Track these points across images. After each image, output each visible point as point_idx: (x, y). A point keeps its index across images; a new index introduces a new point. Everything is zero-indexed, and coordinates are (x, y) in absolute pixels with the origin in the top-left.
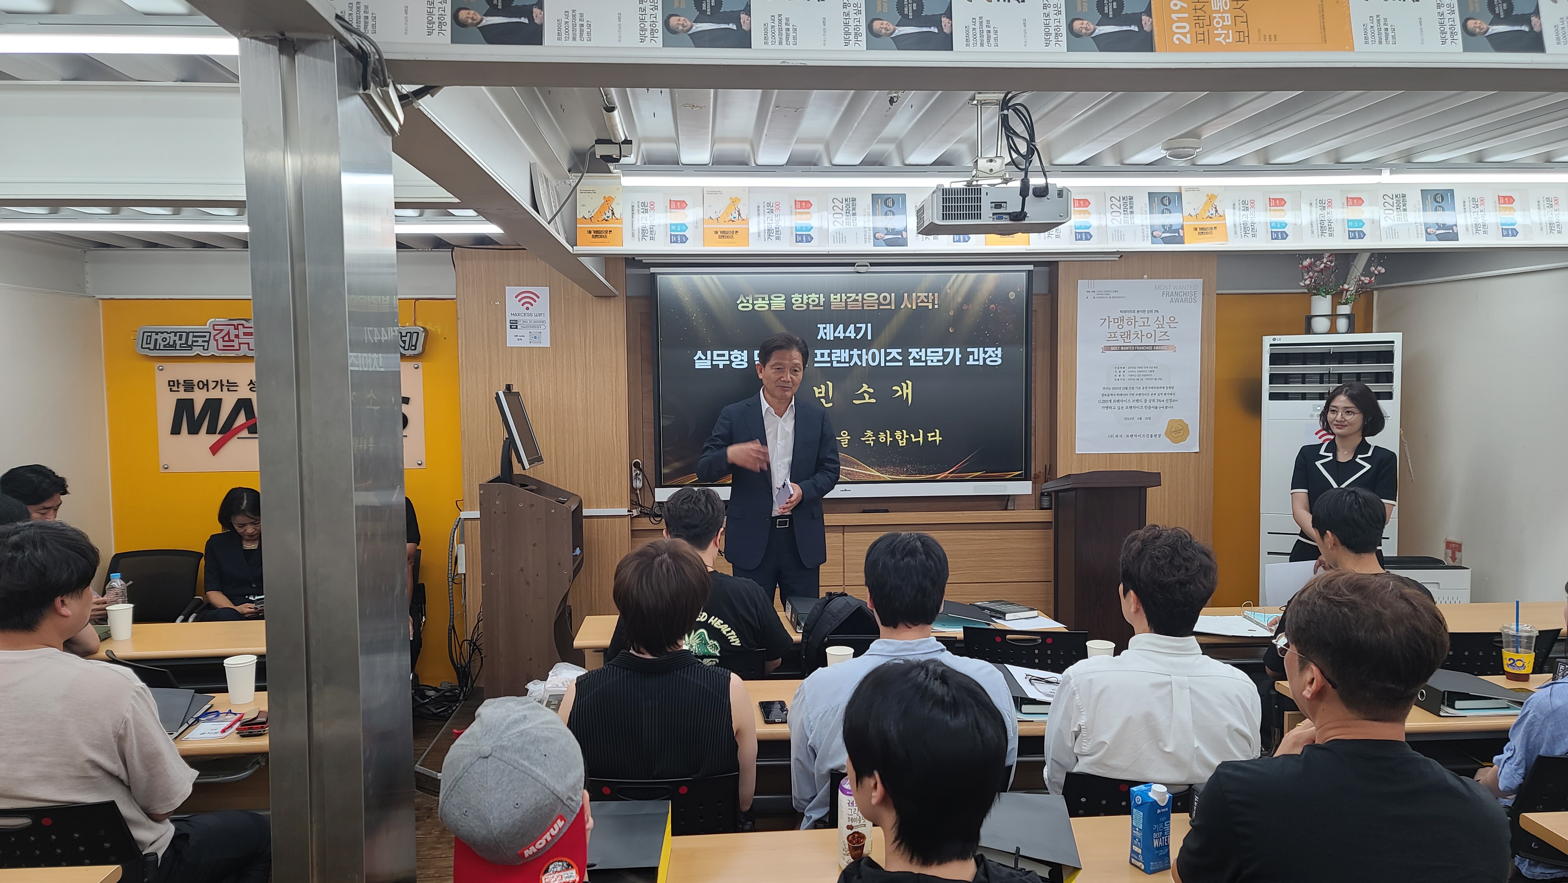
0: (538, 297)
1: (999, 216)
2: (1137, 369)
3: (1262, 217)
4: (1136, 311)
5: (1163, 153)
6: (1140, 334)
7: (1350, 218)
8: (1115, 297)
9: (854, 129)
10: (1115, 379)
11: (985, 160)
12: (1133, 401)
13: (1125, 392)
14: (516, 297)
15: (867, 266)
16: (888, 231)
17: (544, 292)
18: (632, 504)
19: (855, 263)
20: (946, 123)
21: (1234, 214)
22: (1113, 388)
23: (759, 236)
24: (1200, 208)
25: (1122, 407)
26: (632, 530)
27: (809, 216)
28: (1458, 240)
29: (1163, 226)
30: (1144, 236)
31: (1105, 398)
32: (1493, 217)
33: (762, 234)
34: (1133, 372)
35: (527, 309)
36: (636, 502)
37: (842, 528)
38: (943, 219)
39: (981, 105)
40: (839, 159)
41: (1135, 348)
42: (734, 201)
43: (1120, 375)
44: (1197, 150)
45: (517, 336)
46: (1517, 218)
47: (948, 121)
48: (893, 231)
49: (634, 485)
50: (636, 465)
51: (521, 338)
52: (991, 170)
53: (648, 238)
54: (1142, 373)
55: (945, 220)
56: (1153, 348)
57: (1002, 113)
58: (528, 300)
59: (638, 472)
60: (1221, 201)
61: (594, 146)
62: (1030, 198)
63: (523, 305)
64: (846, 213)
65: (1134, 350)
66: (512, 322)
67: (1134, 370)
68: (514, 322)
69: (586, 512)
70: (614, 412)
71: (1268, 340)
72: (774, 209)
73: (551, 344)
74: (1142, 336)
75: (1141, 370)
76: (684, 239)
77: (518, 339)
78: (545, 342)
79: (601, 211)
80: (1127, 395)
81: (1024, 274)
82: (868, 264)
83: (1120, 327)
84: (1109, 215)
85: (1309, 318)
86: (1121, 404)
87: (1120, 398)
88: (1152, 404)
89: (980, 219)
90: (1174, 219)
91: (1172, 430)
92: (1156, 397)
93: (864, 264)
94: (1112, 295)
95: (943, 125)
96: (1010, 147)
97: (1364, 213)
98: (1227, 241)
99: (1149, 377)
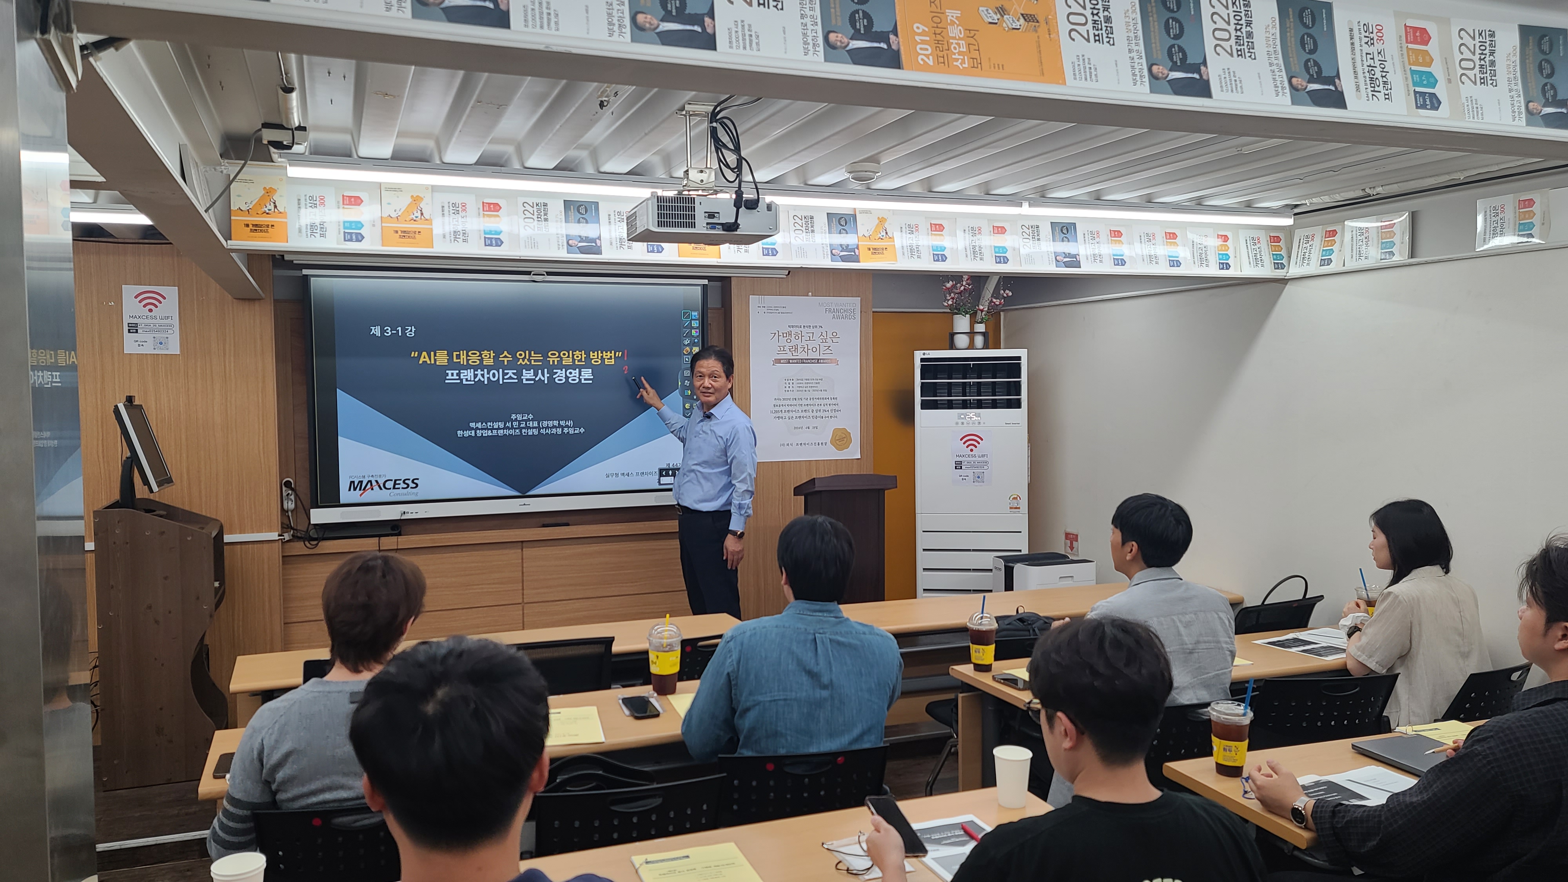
0: (164, 298)
1: (713, 226)
2: (804, 381)
3: (925, 240)
4: (802, 327)
5: (847, 175)
6: (806, 348)
7: (996, 245)
8: (784, 313)
9: (555, 131)
10: (785, 391)
11: (696, 171)
12: (802, 411)
13: (794, 402)
14: (136, 297)
15: (544, 275)
16: (582, 239)
17: (171, 293)
18: (282, 527)
19: (531, 272)
20: (650, 132)
21: (902, 237)
22: (784, 399)
23: (444, 237)
24: (872, 230)
25: (792, 417)
26: (283, 557)
27: (497, 219)
28: (1080, 267)
29: (841, 245)
30: (824, 254)
31: (777, 409)
32: (1107, 249)
33: (448, 236)
34: (801, 383)
35: (150, 310)
36: (288, 525)
37: (520, 544)
38: (659, 226)
39: (689, 116)
40: (532, 162)
41: (802, 361)
42: (416, 200)
43: (789, 387)
44: (877, 175)
45: (137, 341)
46: (1124, 250)
47: (652, 130)
48: (587, 239)
49: (285, 507)
50: (288, 484)
51: (143, 343)
52: (702, 181)
53: (318, 235)
54: (808, 385)
55: (660, 228)
56: (818, 361)
57: (711, 125)
58: (151, 302)
59: (290, 492)
60: (890, 224)
61: (260, 130)
62: (742, 210)
63: (145, 306)
64: (538, 218)
65: (802, 363)
66: (130, 325)
67: (802, 382)
68: (133, 325)
69: (227, 538)
70: (261, 427)
71: (919, 355)
72: (460, 210)
73: (181, 351)
74: (808, 349)
75: (808, 381)
76: (360, 238)
77: (139, 345)
78: (174, 348)
79: (261, 202)
80: (796, 405)
81: (699, 288)
82: (545, 273)
83: (789, 341)
84: (792, 233)
85: (952, 335)
86: (791, 414)
87: (790, 408)
88: (818, 414)
89: (695, 227)
90: (849, 239)
91: (837, 438)
92: (822, 408)
93: (540, 273)
94: (780, 310)
95: (646, 134)
96: (720, 160)
97: (1008, 241)
98: (897, 261)
99: (815, 389)
